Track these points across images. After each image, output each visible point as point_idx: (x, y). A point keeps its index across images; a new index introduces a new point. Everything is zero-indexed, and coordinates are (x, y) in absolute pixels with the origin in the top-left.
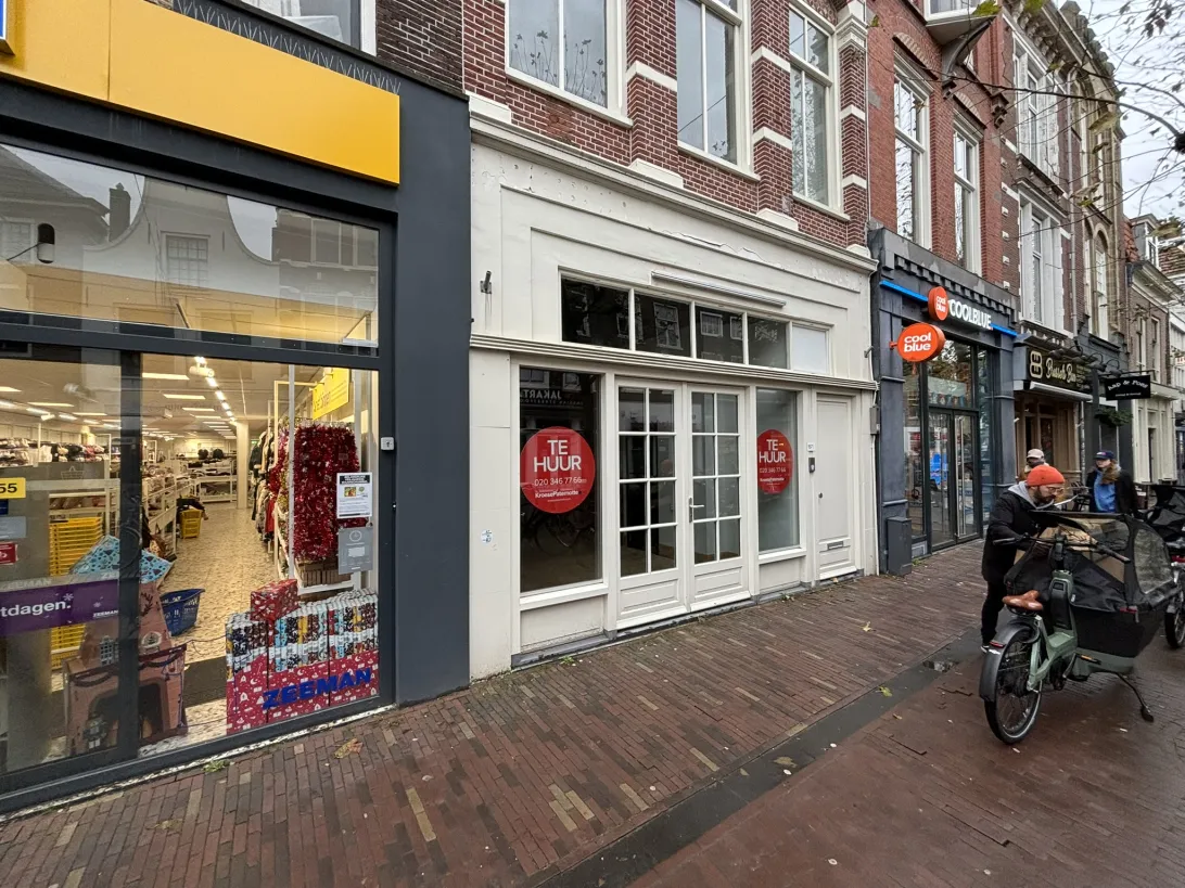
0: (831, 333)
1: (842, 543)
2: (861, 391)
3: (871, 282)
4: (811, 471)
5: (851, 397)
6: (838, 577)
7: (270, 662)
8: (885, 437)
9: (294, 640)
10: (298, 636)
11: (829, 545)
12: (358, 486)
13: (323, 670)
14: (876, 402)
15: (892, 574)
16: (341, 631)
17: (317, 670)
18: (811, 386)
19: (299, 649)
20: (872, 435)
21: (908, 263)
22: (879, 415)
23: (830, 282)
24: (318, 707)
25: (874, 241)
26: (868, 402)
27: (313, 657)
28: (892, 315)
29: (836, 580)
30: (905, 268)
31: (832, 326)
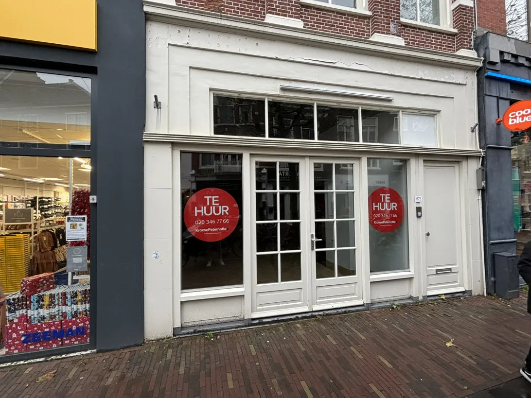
0: (438, 116)
1: (450, 269)
2: (467, 157)
3: (477, 75)
4: (419, 217)
5: (459, 162)
6: (445, 294)
7: (28, 318)
8: (491, 191)
9: (42, 307)
10: (44, 305)
11: (437, 271)
12: (78, 223)
13: (58, 325)
14: (482, 165)
15: (499, 296)
16: (69, 304)
17: (54, 325)
18: (417, 155)
19: (44, 312)
20: (479, 190)
21: (515, 56)
22: (484, 174)
23: (436, 79)
24: (54, 345)
25: (480, 44)
26: (474, 166)
27: (52, 317)
28: (499, 98)
29: (444, 297)
30: (513, 60)
31: (439, 111)
